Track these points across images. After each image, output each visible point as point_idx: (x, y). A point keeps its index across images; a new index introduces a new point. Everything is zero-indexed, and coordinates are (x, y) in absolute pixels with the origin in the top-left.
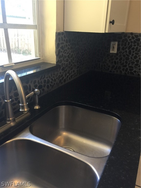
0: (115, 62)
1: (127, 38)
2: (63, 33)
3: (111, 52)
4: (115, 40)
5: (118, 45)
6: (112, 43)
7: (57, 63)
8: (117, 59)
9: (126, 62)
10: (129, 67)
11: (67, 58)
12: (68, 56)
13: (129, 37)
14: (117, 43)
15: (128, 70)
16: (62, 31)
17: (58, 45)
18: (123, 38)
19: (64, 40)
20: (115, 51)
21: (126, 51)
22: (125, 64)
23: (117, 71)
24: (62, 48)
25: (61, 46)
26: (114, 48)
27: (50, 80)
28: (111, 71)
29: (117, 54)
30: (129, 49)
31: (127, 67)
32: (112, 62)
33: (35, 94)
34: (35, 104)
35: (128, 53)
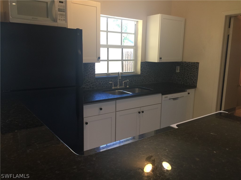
0: (179, 77)
1: (183, 64)
2: (144, 62)
3: (177, 71)
4: (178, 66)
5: (180, 68)
6: (177, 67)
7: (141, 74)
8: (179, 75)
9: (184, 77)
10: (185, 79)
11: (147, 72)
12: (148, 71)
13: (184, 64)
14: (179, 67)
15: (185, 81)
16: (144, 61)
17: (141, 67)
18: (182, 64)
19: (145, 65)
20: (179, 71)
21: (183, 71)
22: (183, 78)
23: (180, 82)
24: (144, 68)
25: (143, 67)
26: (178, 69)
27: (137, 80)
28: (177, 82)
29: (179, 73)
30: (184, 70)
31: (184, 80)
32: (177, 77)
33: (127, 81)
34: (127, 85)
35: (184, 72)
